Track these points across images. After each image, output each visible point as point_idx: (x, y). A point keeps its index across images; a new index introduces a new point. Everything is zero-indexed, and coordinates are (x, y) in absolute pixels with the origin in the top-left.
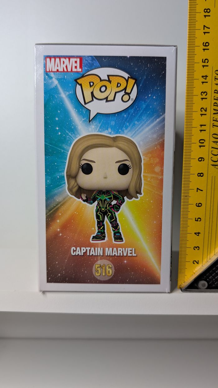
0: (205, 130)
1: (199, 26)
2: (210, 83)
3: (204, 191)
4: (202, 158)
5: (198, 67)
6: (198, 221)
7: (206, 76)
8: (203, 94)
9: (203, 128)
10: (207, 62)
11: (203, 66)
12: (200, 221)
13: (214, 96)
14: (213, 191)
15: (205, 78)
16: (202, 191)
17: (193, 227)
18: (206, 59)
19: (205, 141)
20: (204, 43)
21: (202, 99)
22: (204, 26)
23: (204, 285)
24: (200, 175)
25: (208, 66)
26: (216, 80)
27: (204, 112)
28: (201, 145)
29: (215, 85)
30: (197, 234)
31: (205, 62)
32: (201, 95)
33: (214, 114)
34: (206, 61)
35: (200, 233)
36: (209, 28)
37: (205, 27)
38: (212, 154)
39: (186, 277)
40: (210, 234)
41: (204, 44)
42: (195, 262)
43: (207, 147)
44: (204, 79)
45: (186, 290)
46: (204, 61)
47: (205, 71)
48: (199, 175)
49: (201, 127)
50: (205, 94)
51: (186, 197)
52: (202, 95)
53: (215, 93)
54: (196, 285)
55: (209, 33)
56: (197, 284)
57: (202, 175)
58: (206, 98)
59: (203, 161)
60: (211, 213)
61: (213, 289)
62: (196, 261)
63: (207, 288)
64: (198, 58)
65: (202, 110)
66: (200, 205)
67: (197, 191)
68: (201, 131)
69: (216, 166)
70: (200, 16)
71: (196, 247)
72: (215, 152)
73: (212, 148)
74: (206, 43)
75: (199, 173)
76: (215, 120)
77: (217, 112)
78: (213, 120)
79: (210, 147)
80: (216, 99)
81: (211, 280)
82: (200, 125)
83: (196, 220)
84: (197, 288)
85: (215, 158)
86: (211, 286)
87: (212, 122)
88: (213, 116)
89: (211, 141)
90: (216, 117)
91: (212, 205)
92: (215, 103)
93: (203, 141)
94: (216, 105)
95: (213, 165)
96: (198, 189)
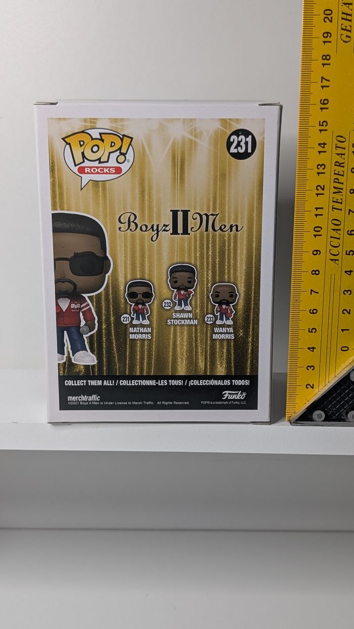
0: (322, 215)
1: (315, 77)
3: (321, 293)
4: (317, 251)
5: (314, 132)
6: (312, 332)
7: (324, 143)
8: (319, 167)
9: (319, 212)
10: (326, 126)
11: (321, 131)
12: (315, 332)
13: (335, 170)
14: (332, 294)
15: (323, 146)
16: (318, 293)
17: (306, 339)
18: (324, 122)
19: (321, 228)
20: (321, 100)
21: (319, 173)
22: (322, 78)
23: (320, 416)
24: (316, 272)
25: (326, 130)
26: (337, 148)
27: (320, 191)
28: (316, 234)
29: (336, 155)
30: (312, 350)
31: (323, 125)
32: (317, 169)
33: (334, 193)
34: (325, 124)
35: (315, 348)
36: (329, 81)
37: (323, 80)
38: (331, 245)
39: (297, 406)
40: (329, 350)
41: (322, 102)
42: (308, 386)
44: (322, 148)
45: (296, 423)
46: (321, 124)
47: (323, 137)
48: (314, 272)
49: (317, 210)
50: (323, 166)
51: (296, 301)
52: (319, 169)
53: (335, 165)
54: (309, 417)
55: (328, 86)
56: (311, 414)
57: (317, 272)
58: (324, 173)
59: (319, 254)
60: (330, 322)
61: (333, 421)
62: (311, 386)
63: (323, 421)
64: (314, 121)
65: (319, 188)
66: (315, 311)
67: (311, 294)
69: (336, 262)
70: (317, 65)
71: (310, 367)
72: (335, 242)
73: (331, 237)
74: (324, 100)
76: (336, 200)
77: (338, 191)
78: (333, 201)
79: (329, 237)
80: (338, 173)
81: (330, 410)
82: (316, 208)
83: (309, 332)
84: (312, 420)
85: (334, 251)
86: (330, 418)
87: (332, 204)
88: (332, 195)
89: (329, 229)
90: (337, 197)
91: (331, 311)
92: (335, 179)
93: (319, 229)
94: (337, 181)
95: (332, 260)
96: (312, 290)
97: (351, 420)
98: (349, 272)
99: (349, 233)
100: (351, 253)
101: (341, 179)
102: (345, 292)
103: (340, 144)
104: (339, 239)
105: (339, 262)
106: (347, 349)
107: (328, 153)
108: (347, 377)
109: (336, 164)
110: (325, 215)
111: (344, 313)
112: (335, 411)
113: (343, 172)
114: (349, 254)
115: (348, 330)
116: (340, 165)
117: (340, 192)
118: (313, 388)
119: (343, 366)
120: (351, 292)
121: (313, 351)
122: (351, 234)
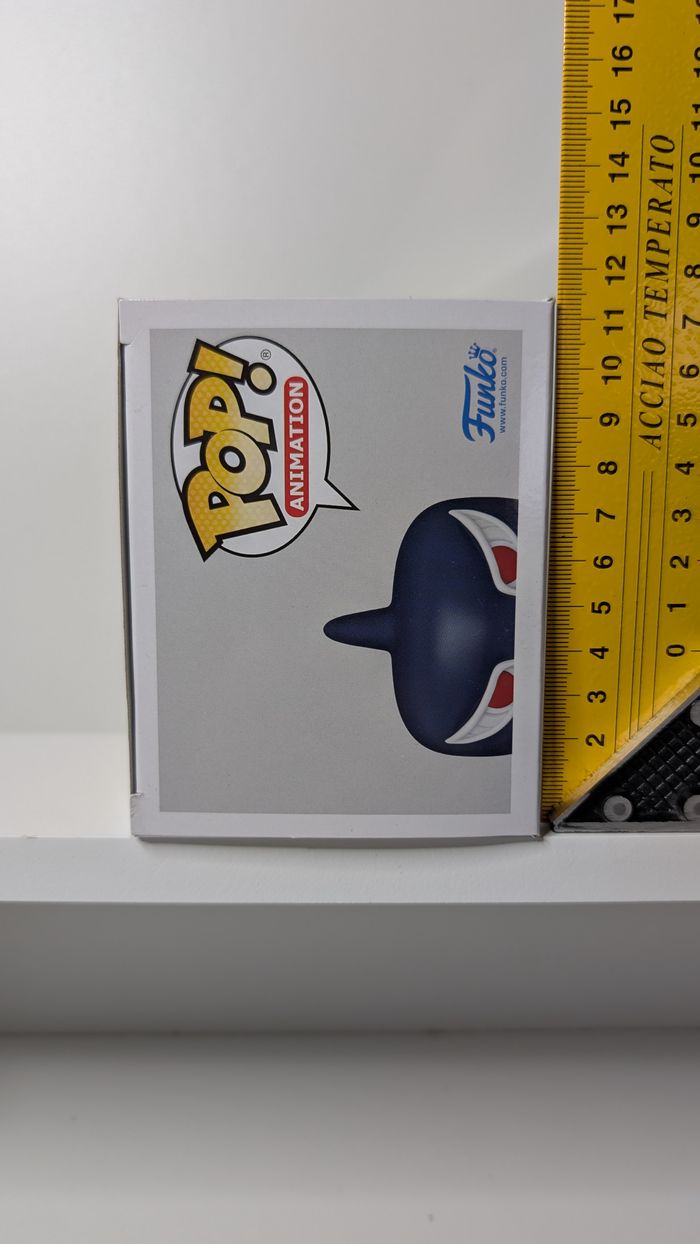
0: (621, 328)
2: (634, 176)
3: (620, 517)
4: (611, 415)
5: (598, 126)
6: (600, 611)
7: (623, 153)
8: (612, 211)
9: (615, 320)
10: (627, 111)
11: (615, 123)
12: (607, 612)
13: (649, 220)
14: (646, 519)
15: (620, 160)
16: (613, 517)
17: (584, 630)
18: (622, 102)
19: (620, 360)
20: (615, 49)
21: (611, 228)
23: (620, 810)
24: (608, 468)
25: (628, 123)
26: (653, 166)
27: (616, 271)
28: (607, 375)
29: (653, 184)
30: (600, 654)
31: (619, 111)
32: (607, 217)
33: (648, 275)
34: (624, 106)
35: (607, 650)
38: (643, 402)
39: (565, 787)
40: (639, 654)
41: (617, 53)
42: (592, 740)
44: (617, 166)
45: (566, 826)
46: (615, 107)
47: (621, 139)
48: (603, 468)
49: (608, 318)
50: (621, 211)
51: (563, 537)
52: (611, 216)
53: (650, 208)
54: (596, 812)
55: (631, 16)
56: (601, 806)
57: (611, 468)
58: (624, 227)
59: (617, 423)
60: (642, 586)
61: (651, 820)
62: (596, 738)
64: (599, 99)
65: (612, 262)
66: (606, 562)
67: (598, 520)
68: (608, 329)
69: (656, 441)
71: (596, 695)
72: (653, 395)
73: (644, 382)
74: (622, 49)
75: (602, 464)
76: (653, 294)
77: (658, 270)
78: (647, 296)
79: (638, 382)
80: (656, 227)
81: (643, 795)
82: (605, 312)
83: (594, 611)
84: (600, 818)
85: (652, 416)
86: (642, 814)
87: (643, 302)
88: (645, 281)
89: (640, 359)
90: (656, 284)
91: (644, 560)
92: (650, 241)
93: (614, 363)
94: (655, 246)
95: (646, 437)
96: (599, 512)
97: (692, 816)
98: (686, 467)
99: (684, 371)
100: (690, 420)
101: (664, 241)
102: (677, 516)
103: (660, 157)
104: (661, 386)
105: (663, 442)
106: (679, 650)
107: (633, 179)
108: (683, 717)
109: (653, 204)
110: (629, 329)
111: (674, 566)
112: (651, 797)
113: (669, 224)
114: (685, 424)
115: (683, 606)
116: (661, 207)
117: (662, 273)
118: (602, 743)
119: (671, 691)
120: (690, 515)
121: (602, 657)
122: (688, 375)
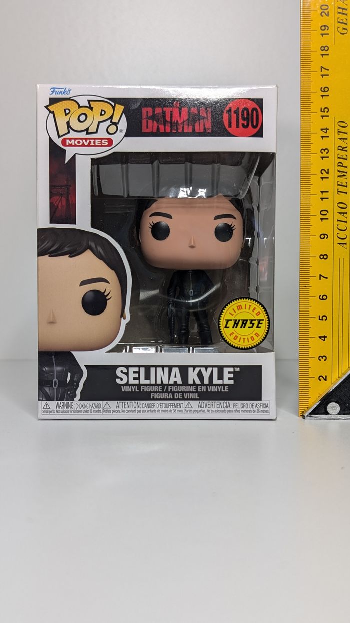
0: (328, 198)
1: (315, 67)
2: (331, 137)
3: (330, 278)
4: (324, 235)
5: (316, 118)
6: (323, 319)
7: (327, 128)
8: (323, 151)
9: (325, 195)
10: (328, 112)
11: (323, 116)
13: (338, 155)
14: (341, 279)
15: (325, 131)
18: (325, 108)
19: (328, 212)
20: (322, 88)
21: (322, 158)
23: (335, 409)
25: (328, 116)
26: (339, 133)
27: (325, 175)
28: (322, 218)
29: (339, 140)
30: (323, 338)
31: (324, 111)
33: (339, 176)
34: (326, 110)
35: (327, 337)
36: (328, 70)
37: (323, 69)
38: (338, 229)
40: (341, 335)
42: (321, 378)
43: (330, 221)
44: (324, 133)
45: (310, 416)
46: (323, 110)
47: (326, 122)
48: (322, 257)
49: (322, 194)
50: (327, 151)
51: (305, 287)
52: (322, 153)
53: (339, 149)
55: (328, 75)
57: (325, 257)
58: (328, 157)
59: (327, 238)
60: (341, 308)
63: (338, 414)
64: (316, 106)
65: (323, 171)
66: (325, 298)
67: (320, 279)
68: (322, 199)
69: (344, 245)
71: (322, 357)
72: (342, 226)
73: (338, 221)
74: (325, 88)
75: (322, 255)
76: (341, 184)
77: (343, 174)
78: (339, 185)
79: (336, 220)
80: (341, 157)
81: (346, 403)
82: (321, 192)
83: (320, 319)
84: (326, 413)
85: (342, 235)
86: (346, 412)
87: (337, 187)
88: (337, 179)
89: (336, 212)
90: (342, 180)
91: (341, 297)
92: (339, 163)
93: (326, 213)
94: (342, 165)
95: (340, 244)
96: (321, 276)
101: (345, 163)
103: (342, 129)
104: (346, 222)
105: (348, 246)
110: (331, 199)
113: (347, 155)
116: (344, 149)
117: (345, 176)
118: (326, 379)
121: (324, 340)
